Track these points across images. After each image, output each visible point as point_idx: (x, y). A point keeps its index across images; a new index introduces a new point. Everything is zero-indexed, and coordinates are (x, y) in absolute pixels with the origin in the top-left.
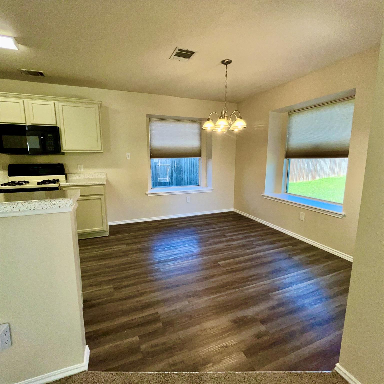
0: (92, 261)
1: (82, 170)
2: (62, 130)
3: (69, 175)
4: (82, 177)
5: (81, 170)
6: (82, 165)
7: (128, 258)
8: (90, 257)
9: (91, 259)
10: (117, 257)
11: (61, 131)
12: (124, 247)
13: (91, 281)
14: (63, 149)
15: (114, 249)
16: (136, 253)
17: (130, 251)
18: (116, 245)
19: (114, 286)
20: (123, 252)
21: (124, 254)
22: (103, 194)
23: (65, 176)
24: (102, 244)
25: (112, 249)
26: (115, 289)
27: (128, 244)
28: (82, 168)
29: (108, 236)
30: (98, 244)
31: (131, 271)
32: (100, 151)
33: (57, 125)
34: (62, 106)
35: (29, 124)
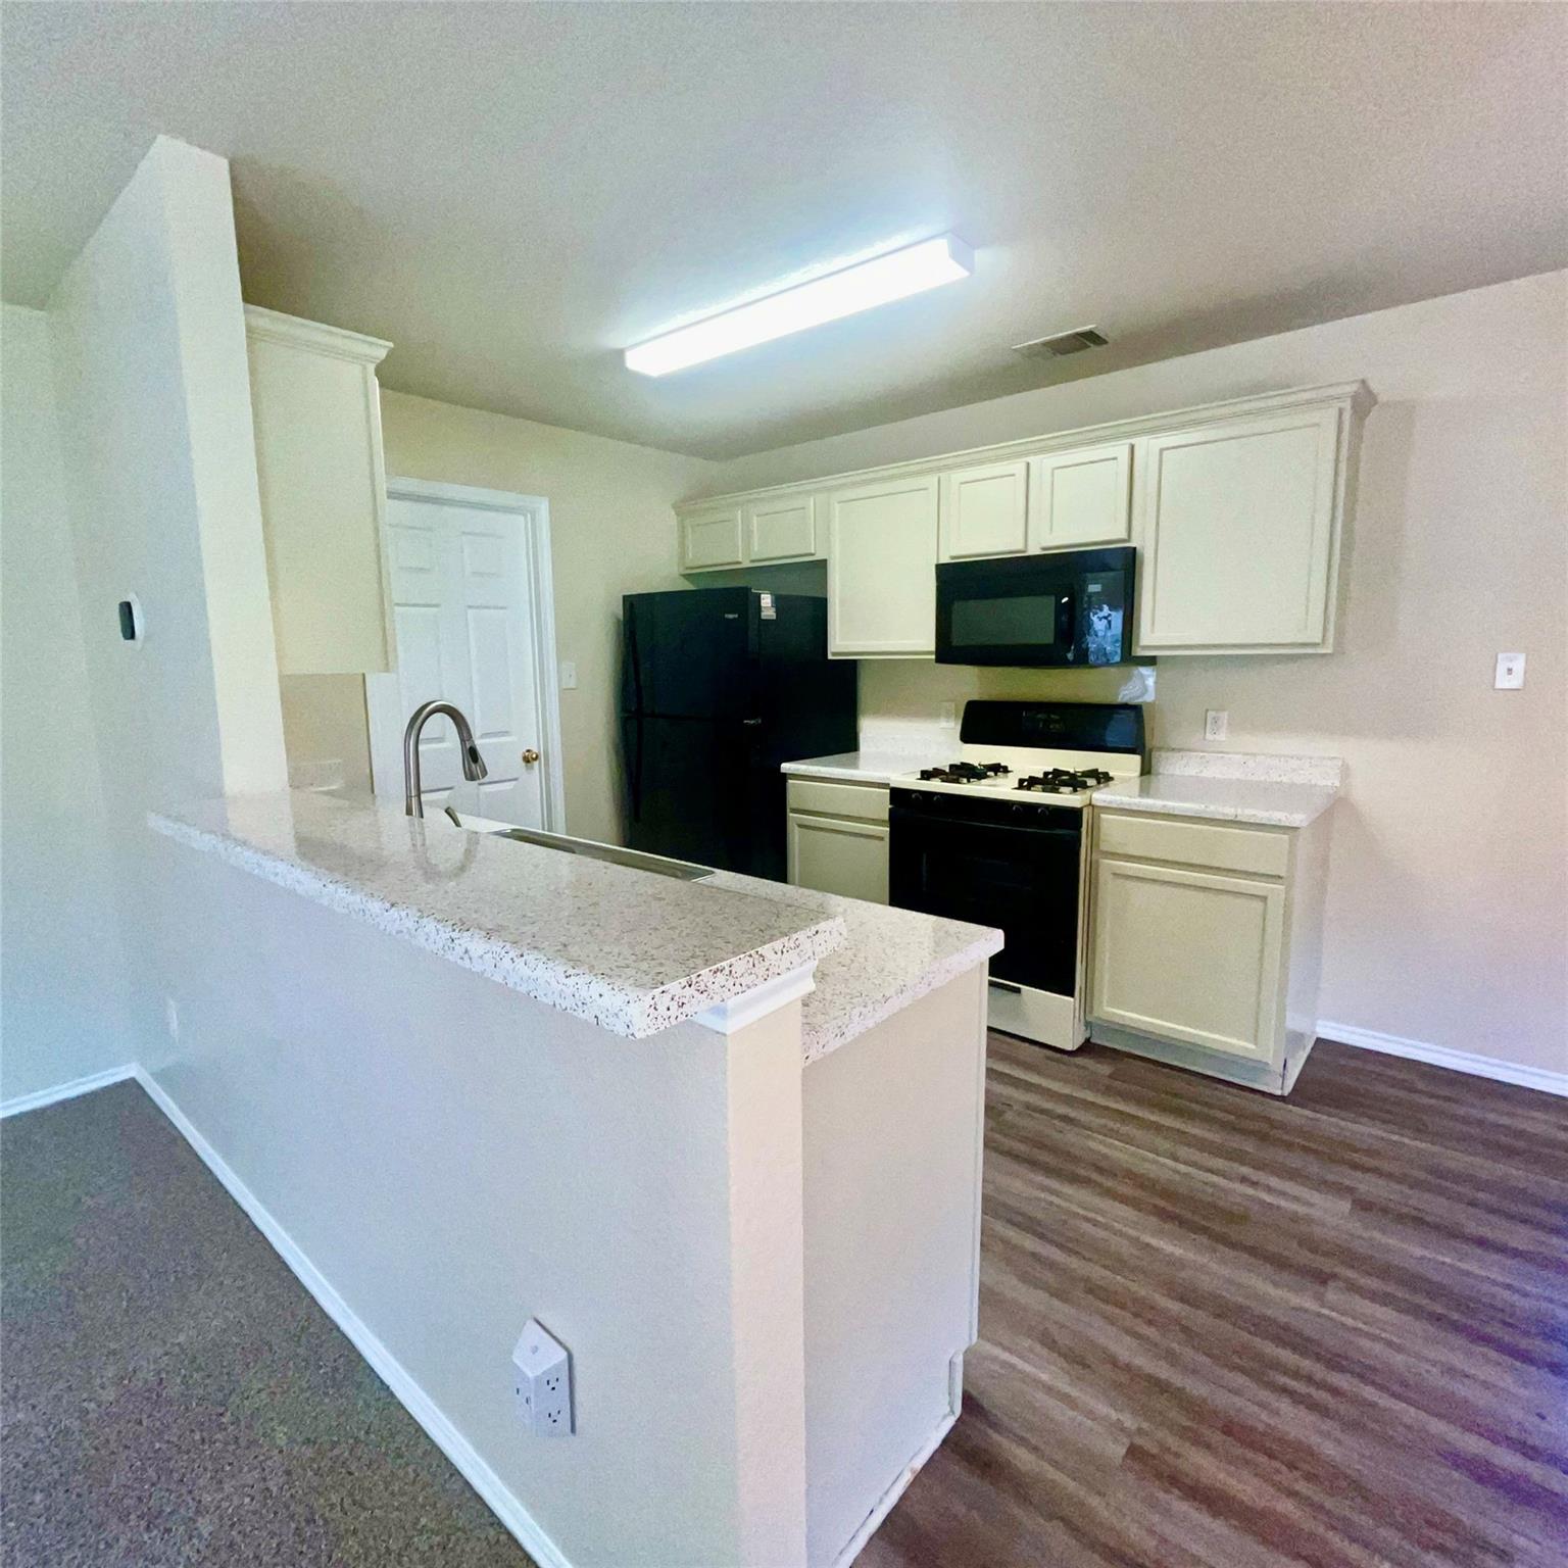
0: (1124, 1200)
1: (1222, 736)
2: (1146, 555)
3: (1163, 754)
4: (1215, 770)
5: (1217, 737)
6: (1225, 715)
7: (1320, 1299)
8: (1130, 1175)
9: (1125, 1189)
10: (1252, 1251)
11: (1142, 563)
12: (1329, 1213)
13: (1062, 1311)
14: (1138, 642)
15: (1269, 1189)
16: (1384, 1299)
17: (1351, 1258)
18: (1293, 1175)
19: (1140, 1431)
20: (1311, 1245)
21: (1304, 1257)
22: (1280, 877)
23: (1137, 758)
24: (1224, 1126)
25: (1254, 1184)
26: (1134, 1452)
27: (1363, 1206)
28: (1225, 726)
29: (1281, 1098)
30: (1207, 1120)
31: (1284, 1405)
32: (1315, 645)
33: (1129, 539)
34: (1162, 451)
35: (1034, 550)
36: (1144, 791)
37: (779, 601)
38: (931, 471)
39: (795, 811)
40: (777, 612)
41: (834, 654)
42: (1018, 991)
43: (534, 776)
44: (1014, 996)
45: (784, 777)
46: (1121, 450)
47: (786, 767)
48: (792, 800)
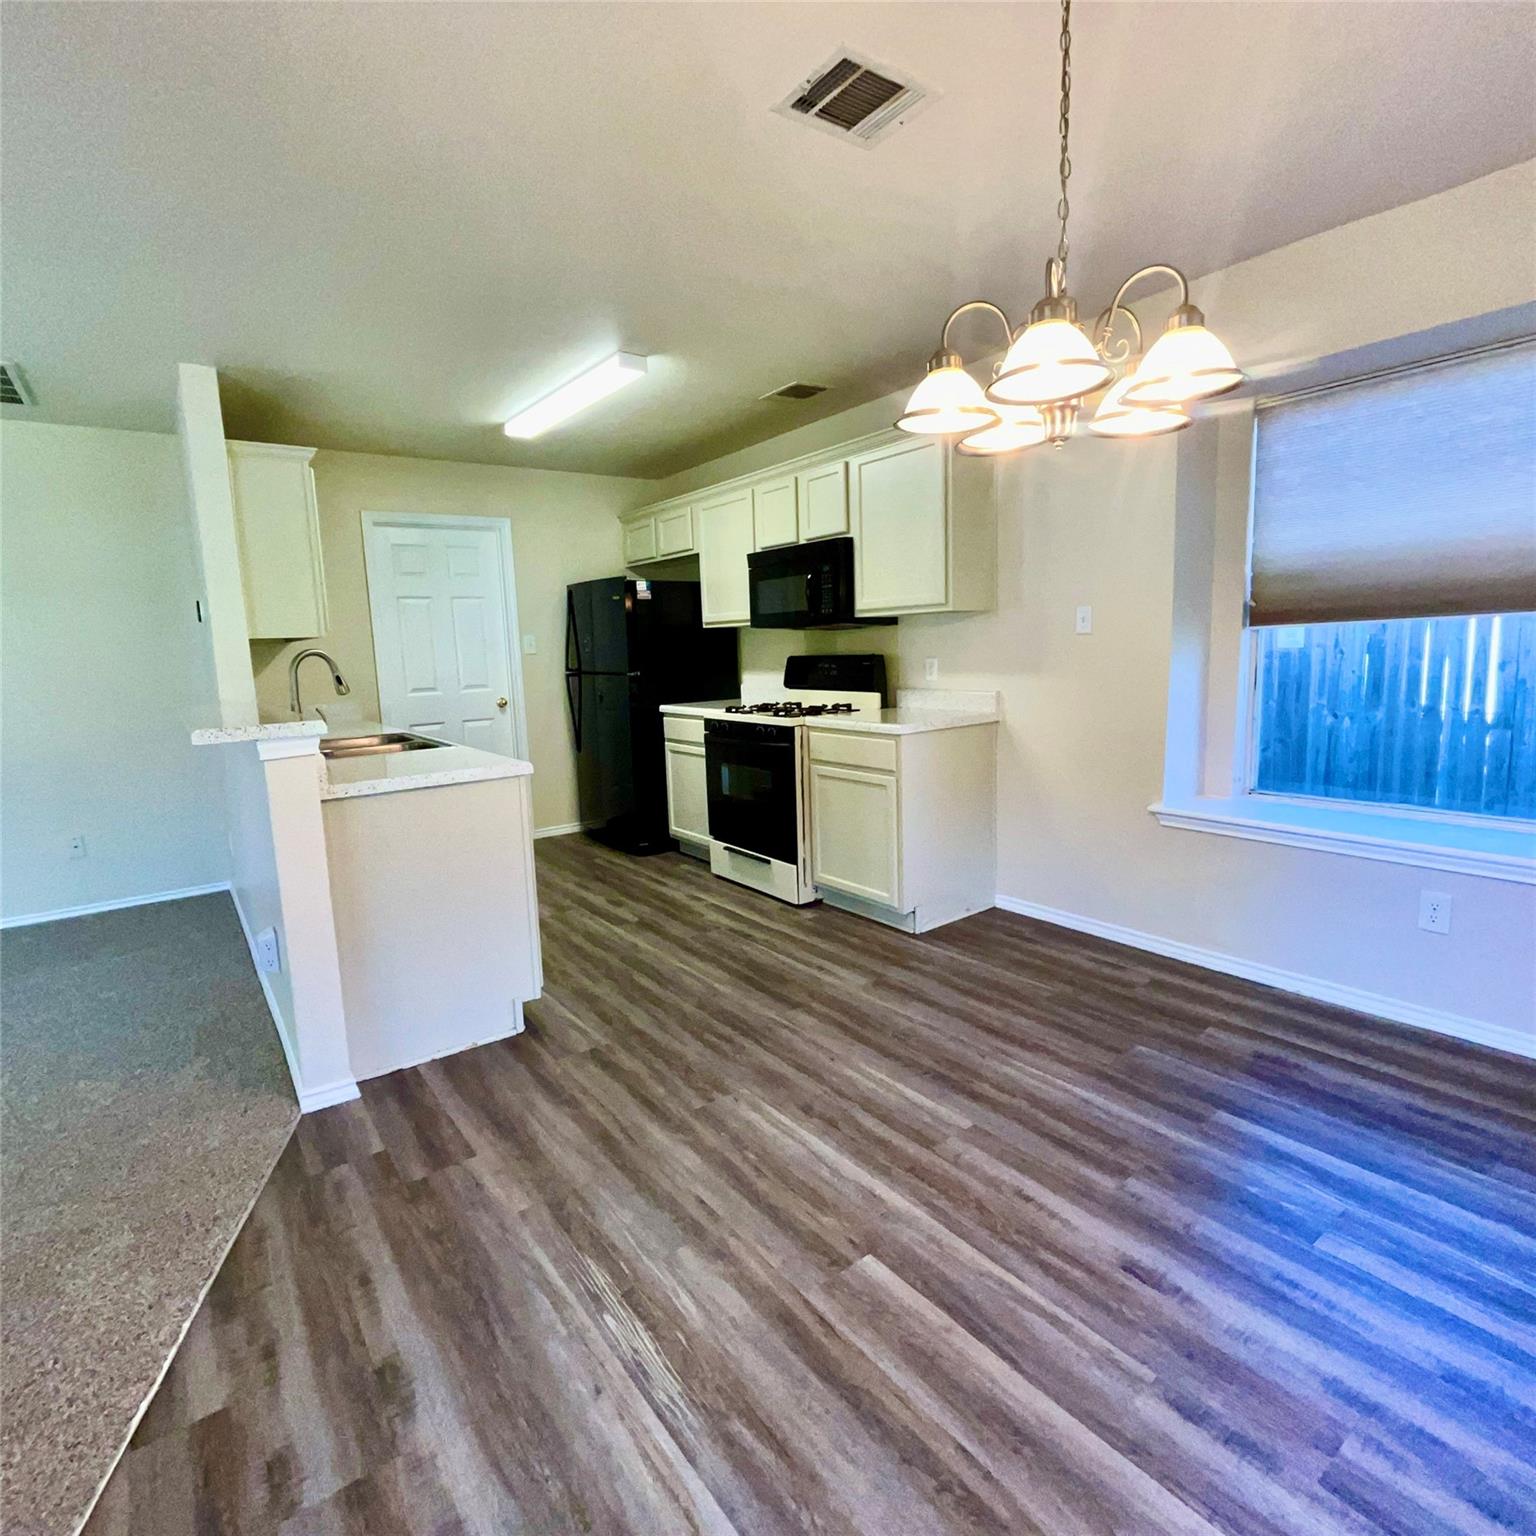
1: (935, 679)
3: (904, 693)
4: (930, 703)
5: (932, 678)
11: (856, 549)
14: (856, 608)
22: (893, 771)
23: (879, 696)
28: (936, 669)
29: (912, 935)
32: (942, 605)
33: (848, 532)
34: (860, 466)
35: (802, 542)
36: (884, 720)
37: (653, 586)
38: (746, 486)
39: (670, 740)
40: (652, 593)
41: (707, 624)
42: (769, 862)
43: (507, 717)
44: (766, 865)
45: (663, 715)
46: (839, 467)
47: (663, 708)
48: (668, 733)
